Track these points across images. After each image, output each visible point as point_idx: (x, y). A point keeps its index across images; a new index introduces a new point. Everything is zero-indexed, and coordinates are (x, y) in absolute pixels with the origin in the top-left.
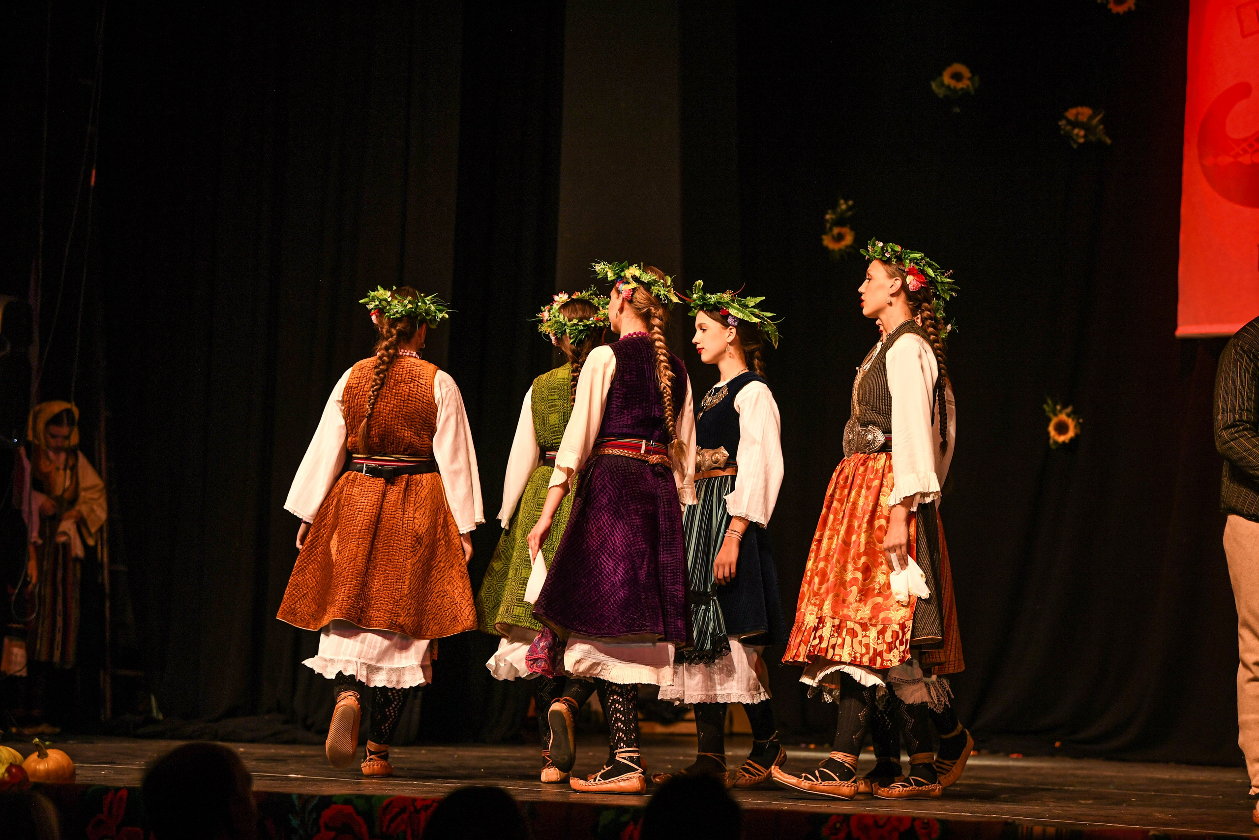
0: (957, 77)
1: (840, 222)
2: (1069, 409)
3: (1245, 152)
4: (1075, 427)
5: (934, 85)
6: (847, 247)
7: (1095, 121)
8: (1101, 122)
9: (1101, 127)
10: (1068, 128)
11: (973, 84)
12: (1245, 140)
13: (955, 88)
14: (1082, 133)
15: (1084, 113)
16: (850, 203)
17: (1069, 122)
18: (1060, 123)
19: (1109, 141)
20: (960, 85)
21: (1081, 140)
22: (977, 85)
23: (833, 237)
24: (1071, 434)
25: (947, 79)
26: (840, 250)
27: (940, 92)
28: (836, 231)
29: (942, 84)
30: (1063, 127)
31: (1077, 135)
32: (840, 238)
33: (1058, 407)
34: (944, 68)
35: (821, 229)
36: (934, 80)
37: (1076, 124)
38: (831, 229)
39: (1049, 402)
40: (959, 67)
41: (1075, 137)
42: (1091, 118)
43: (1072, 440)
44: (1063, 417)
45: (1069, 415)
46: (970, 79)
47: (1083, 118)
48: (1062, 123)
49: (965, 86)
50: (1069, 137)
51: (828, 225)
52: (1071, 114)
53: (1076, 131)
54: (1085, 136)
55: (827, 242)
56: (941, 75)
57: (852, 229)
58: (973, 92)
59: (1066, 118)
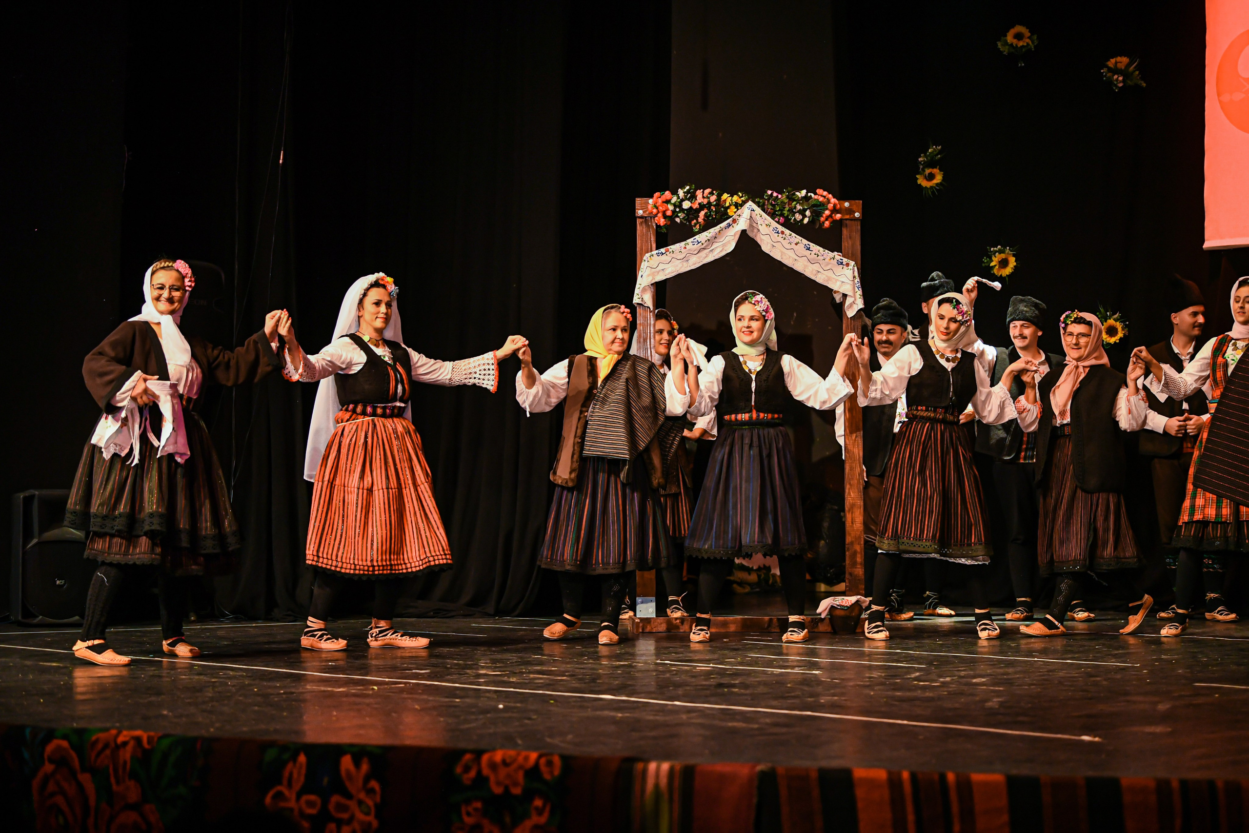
0: (1019, 36)
1: (931, 164)
2: (1116, 316)
4: (1123, 329)
5: (999, 44)
6: (937, 184)
7: (1132, 68)
8: (1136, 68)
9: (1137, 73)
10: (1109, 75)
11: (1033, 42)
13: (1016, 45)
14: (1121, 78)
15: (1123, 61)
16: (938, 147)
17: (1110, 70)
18: (1102, 71)
19: (1144, 85)
20: (1021, 44)
21: (1121, 85)
22: (1036, 43)
23: (925, 177)
24: (1120, 335)
25: (1010, 38)
26: (932, 188)
27: (1005, 50)
28: (928, 171)
29: (1006, 43)
30: (1104, 74)
31: (1117, 80)
32: (931, 177)
33: (1108, 313)
34: (1008, 32)
35: (916, 170)
36: (999, 40)
37: (1115, 71)
38: (923, 170)
39: (1102, 310)
40: (1019, 29)
41: (1115, 83)
42: (1128, 65)
43: (1121, 339)
44: (1111, 322)
45: (1116, 320)
46: (1029, 38)
47: (1121, 66)
48: (1104, 71)
49: (1025, 44)
50: (1110, 82)
51: (921, 167)
52: (1111, 63)
53: (1116, 77)
54: (1123, 81)
55: (922, 181)
56: (1006, 36)
57: (940, 171)
58: (1033, 49)
59: (1107, 67)
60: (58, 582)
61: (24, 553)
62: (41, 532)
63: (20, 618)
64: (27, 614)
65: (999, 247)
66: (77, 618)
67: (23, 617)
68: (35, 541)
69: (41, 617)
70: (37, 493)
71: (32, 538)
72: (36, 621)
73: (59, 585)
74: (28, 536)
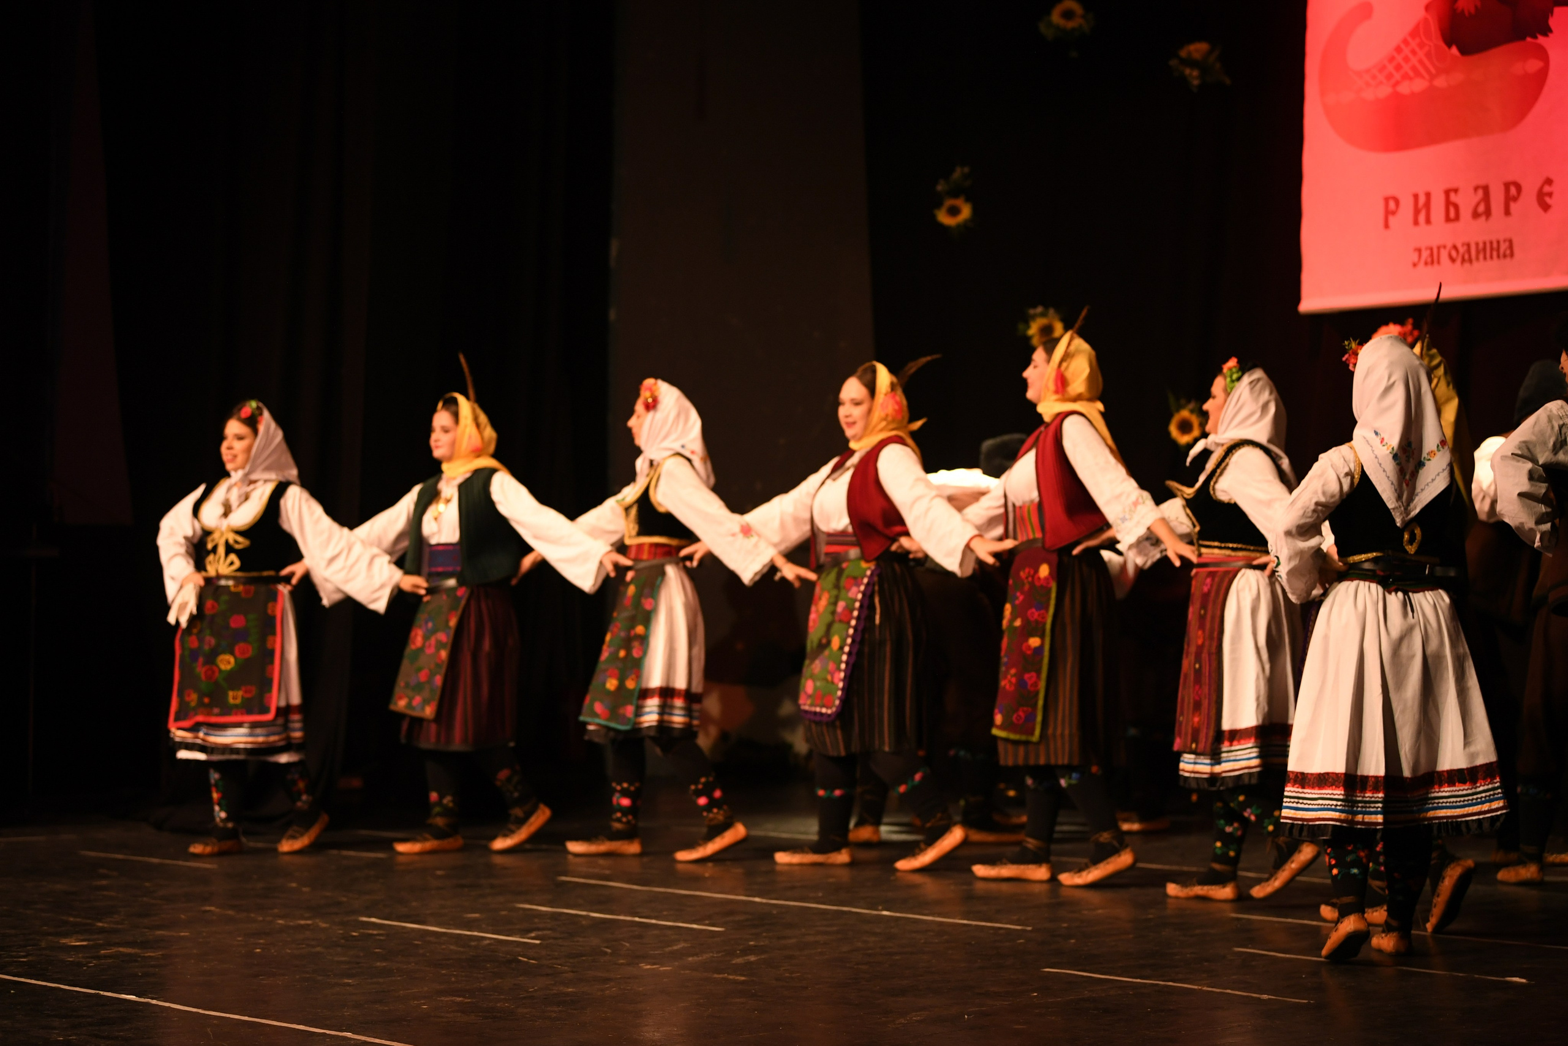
0: (1068, 15)
1: (955, 193)
3: (1368, 84)
5: (1042, 28)
6: (966, 222)
7: (1212, 59)
8: (1218, 59)
9: (1219, 65)
10: (1181, 68)
11: (1088, 22)
12: (1368, 71)
13: (1066, 28)
14: (1195, 73)
15: (1198, 49)
16: (966, 170)
17: (1181, 62)
18: (1170, 64)
19: (1228, 81)
20: (1070, 25)
21: (1196, 82)
22: (1093, 23)
23: (948, 212)
25: (1056, 17)
26: (958, 226)
27: (1049, 34)
28: (949, 202)
29: (1051, 25)
30: (1175, 68)
31: (1191, 76)
32: (955, 211)
33: (1178, 401)
34: (1053, 7)
35: (934, 201)
36: (1042, 20)
37: (1191, 63)
38: (944, 202)
39: (1172, 395)
40: (1070, 4)
41: (1188, 79)
42: (1207, 54)
44: (1186, 413)
45: (1192, 411)
46: (1084, 17)
47: (1197, 56)
48: (1173, 63)
49: (1080, 26)
50: (1181, 79)
51: (941, 197)
52: (1185, 51)
53: (1187, 71)
54: (1200, 77)
55: (942, 216)
56: (1049, 13)
57: (969, 202)
58: (1088, 34)
59: (1178, 57)
65: (1040, 309)
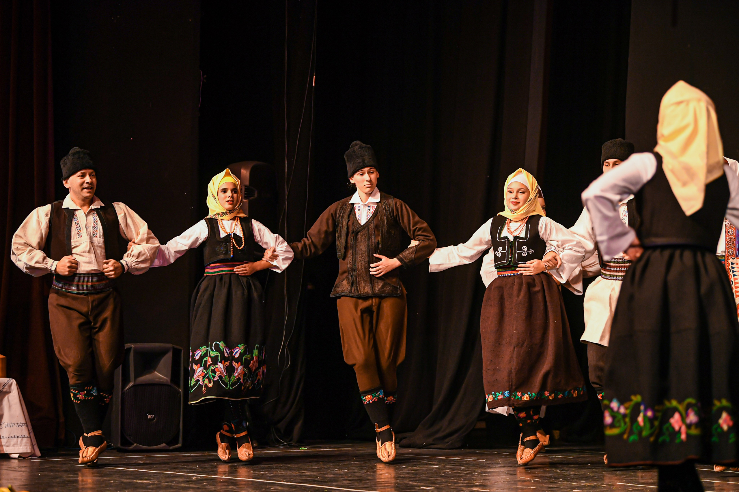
60: (149, 417)
61: (123, 394)
62: (136, 377)
63: (119, 445)
64: (125, 442)
66: (164, 445)
67: (122, 445)
68: (131, 384)
69: (135, 444)
70: (133, 346)
71: (129, 381)
72: (131, 448)
73: (150, 419)
74: (126, 380)
